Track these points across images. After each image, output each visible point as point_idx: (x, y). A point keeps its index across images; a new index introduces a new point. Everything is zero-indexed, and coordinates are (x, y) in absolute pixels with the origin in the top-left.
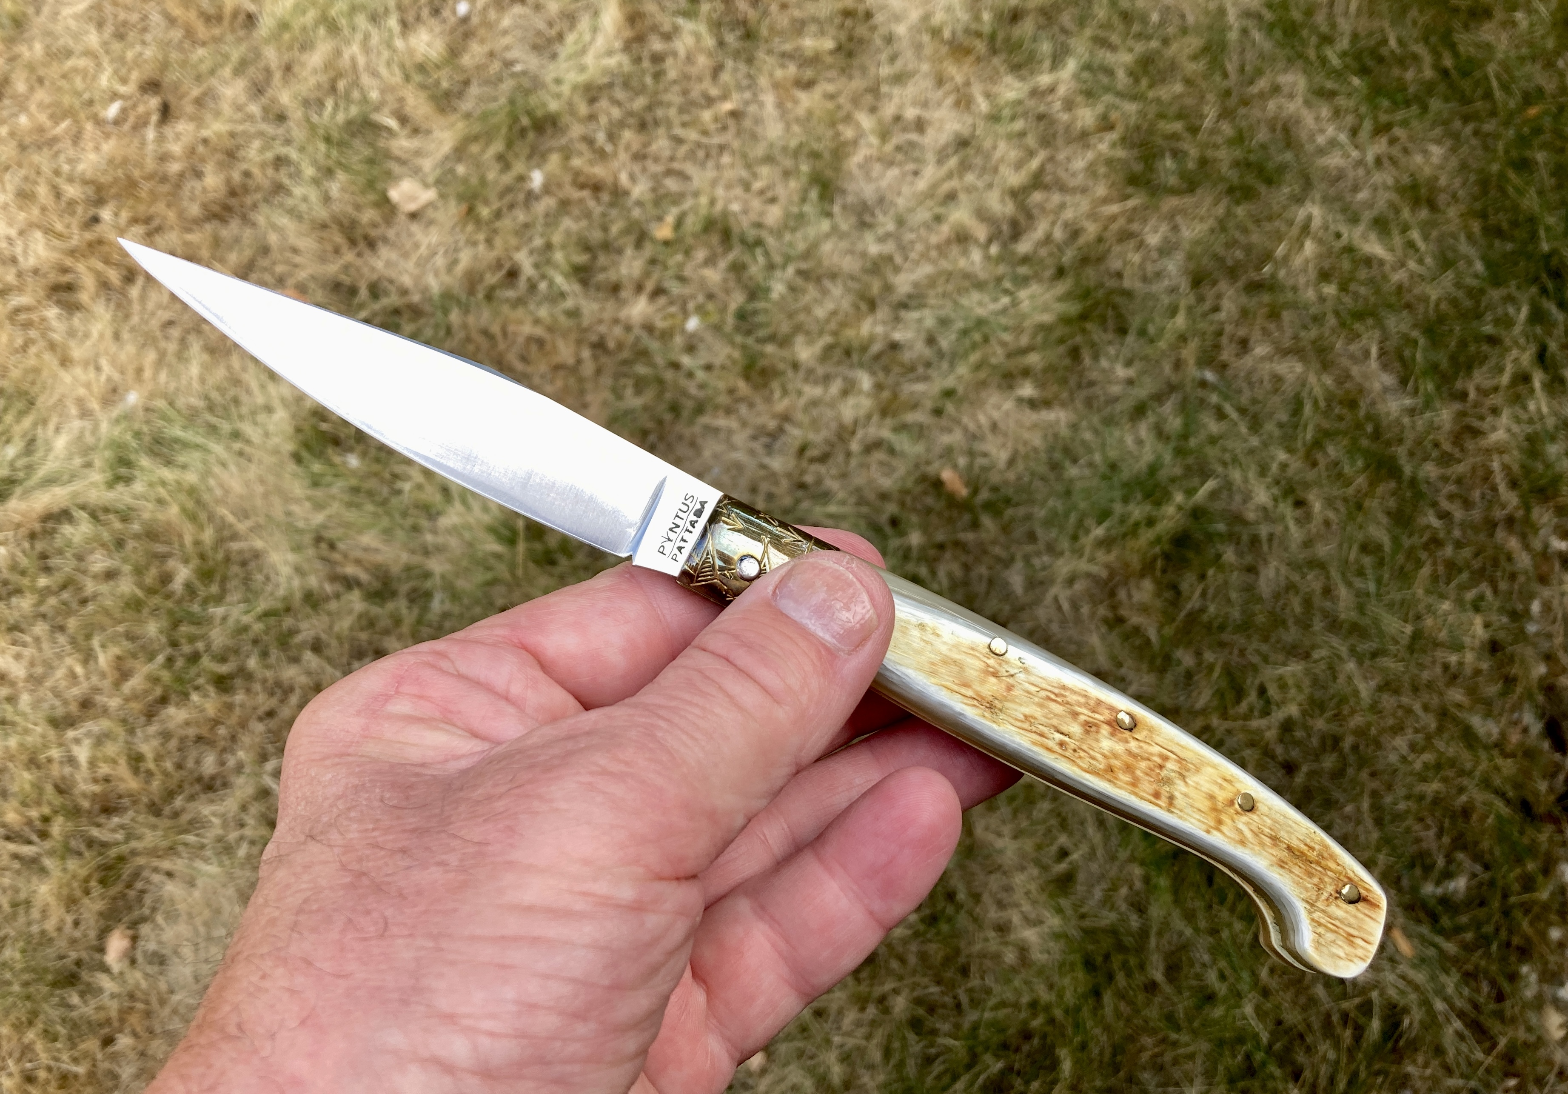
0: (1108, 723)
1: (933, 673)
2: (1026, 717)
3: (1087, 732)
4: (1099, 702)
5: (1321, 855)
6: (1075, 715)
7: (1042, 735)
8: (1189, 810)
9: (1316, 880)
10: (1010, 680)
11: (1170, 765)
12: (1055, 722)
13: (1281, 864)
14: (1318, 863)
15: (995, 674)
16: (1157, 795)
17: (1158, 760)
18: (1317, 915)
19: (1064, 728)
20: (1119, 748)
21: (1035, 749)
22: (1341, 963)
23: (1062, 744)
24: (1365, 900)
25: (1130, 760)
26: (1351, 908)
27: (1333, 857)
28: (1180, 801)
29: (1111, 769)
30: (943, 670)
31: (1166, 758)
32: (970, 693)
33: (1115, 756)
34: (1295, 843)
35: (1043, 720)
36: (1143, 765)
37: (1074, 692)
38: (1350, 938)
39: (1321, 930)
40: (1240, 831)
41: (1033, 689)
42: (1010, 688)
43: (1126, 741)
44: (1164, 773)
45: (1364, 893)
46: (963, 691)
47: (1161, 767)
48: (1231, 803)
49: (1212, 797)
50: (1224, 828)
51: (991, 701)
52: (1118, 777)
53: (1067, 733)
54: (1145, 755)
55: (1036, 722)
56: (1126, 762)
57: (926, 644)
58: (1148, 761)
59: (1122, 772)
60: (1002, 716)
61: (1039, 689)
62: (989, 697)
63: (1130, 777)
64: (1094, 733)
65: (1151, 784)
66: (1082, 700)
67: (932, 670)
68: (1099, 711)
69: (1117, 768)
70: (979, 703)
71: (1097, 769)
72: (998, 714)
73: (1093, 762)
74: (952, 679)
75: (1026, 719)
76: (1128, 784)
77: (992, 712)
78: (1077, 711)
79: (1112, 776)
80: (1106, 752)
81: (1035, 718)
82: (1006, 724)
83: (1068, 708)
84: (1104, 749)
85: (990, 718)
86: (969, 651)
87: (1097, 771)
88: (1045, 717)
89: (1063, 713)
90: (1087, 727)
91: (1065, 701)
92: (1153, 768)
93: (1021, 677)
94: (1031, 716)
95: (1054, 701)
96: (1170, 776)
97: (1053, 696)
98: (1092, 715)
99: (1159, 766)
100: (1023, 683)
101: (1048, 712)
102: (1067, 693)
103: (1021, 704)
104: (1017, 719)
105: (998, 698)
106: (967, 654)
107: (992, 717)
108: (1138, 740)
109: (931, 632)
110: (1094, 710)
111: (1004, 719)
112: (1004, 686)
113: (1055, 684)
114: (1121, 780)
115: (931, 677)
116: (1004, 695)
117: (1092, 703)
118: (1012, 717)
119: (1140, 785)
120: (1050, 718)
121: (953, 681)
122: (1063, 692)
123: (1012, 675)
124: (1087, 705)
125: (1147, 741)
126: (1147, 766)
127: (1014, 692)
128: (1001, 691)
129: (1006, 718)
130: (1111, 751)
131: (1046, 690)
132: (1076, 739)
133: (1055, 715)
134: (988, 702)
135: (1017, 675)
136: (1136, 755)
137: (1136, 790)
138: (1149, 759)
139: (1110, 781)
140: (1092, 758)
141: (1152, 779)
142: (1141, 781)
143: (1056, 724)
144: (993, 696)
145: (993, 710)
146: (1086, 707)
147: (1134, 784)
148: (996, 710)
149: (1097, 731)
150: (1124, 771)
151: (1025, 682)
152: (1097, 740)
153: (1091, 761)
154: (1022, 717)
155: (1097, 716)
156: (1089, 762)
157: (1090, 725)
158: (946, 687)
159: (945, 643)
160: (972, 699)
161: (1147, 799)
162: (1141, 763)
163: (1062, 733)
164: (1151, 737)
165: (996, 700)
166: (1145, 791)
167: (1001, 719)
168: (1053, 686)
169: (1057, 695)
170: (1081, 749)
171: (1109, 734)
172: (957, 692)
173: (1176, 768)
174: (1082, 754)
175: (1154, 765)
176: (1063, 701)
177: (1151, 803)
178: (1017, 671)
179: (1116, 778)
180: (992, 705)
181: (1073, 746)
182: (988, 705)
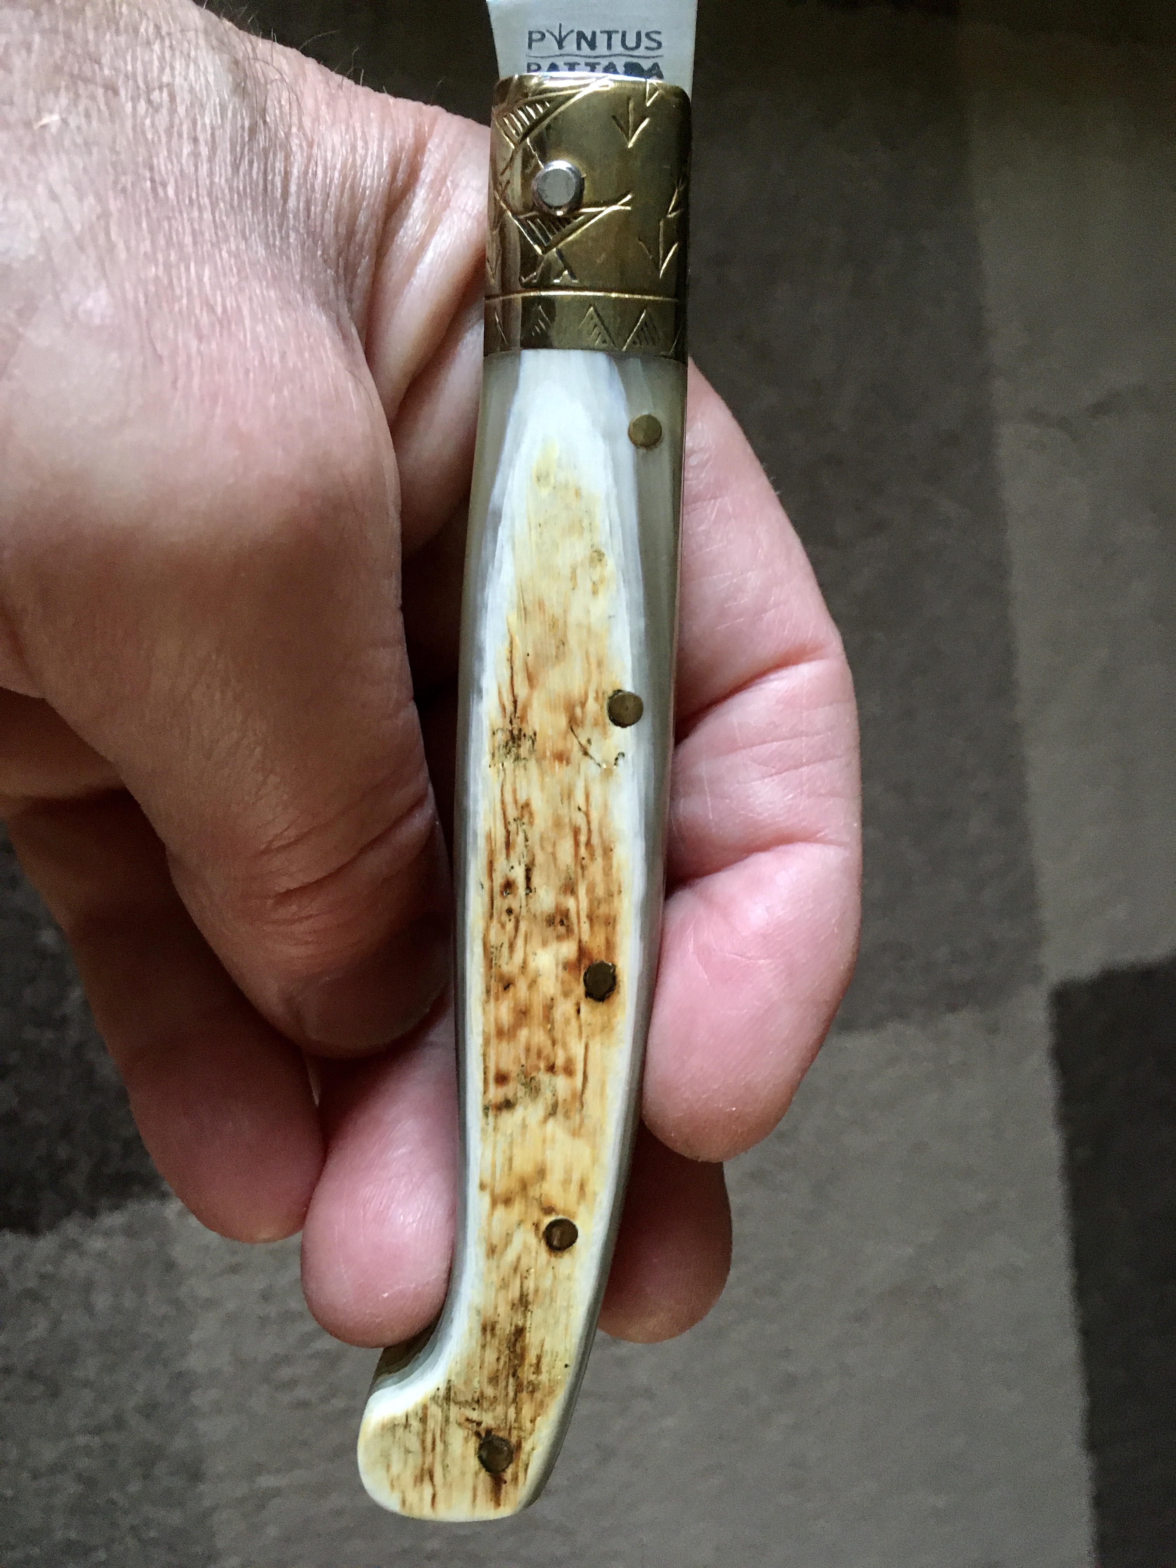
0: (582, 951)
1: (525, 613)
2: (527, 805)
3: (550, 921)
4: (610, 922)
5: (534, 1388)
6: (570, 888)
7: (508, 845)
8: (502, 1145)
9: (489, 1391)
10: (576, 753)
11: (561, 1083)
12: (540, 858)
13: (488, 1328)
14: (519, 1388)
15: (573, 723)
16: (502, 1079)
17: (560, 1061)
18: (435, 1412)
19: (536, 880)
20: (549, 986)
21: (481, 842)
22: (381, 1473)
23: (509, 886)
24: (497, 1482)
25: (537, 1011)
26: (473, 1463)
27: (541, 1406)
28: (510, 1120)
29: (507, 984)
30: (537, 628)
31: (569, 1071)
32: (522, 691)
33: (533, 984)
34: (532, 1338)
35: (534, 837)
36: (539, 1037)
37: (607, 873)
38: (426, 1474)
39: (415, 1424)
40: (508, 1238)
41: (580, 800)
42: (561, 757)
43: (566, 994)
44: (543, 1077)
45: (508, 1475)
46: (520, 679)
47: (551, 1069)
48: (549, 1210)
49: (541, 1173)
50: (500, 1210)
51: (525, 735)
52: (500, 1002)
53: (533, 887)
54: (558, 1035)
55: (524, 827)
56: (531, 1005)
57: (570, 575)
58: (549, 1043)
59: (512, 1005)
60: (509, 763)
61: (583, 808)
62: (530, 729)
63: (509, 1022)
64: (555, 934)
65: (514, 1063)
66: (600, 891)
67: (530, 608)
68: (596, 928)
69: (515, 994)
70: (511, 714)
71: (497, 962)
72: (508, 756)
73: (505, 950)
74: (530, 651)
75: (522, 807)
76: (496, 1023)
77: (507, 744)
78: (577, 889)
79: (498, 990)
80: (532, 965)
81: (531, 823)
82: (498, 776)
83: (576, 872)
84: (534, 960)
85: (496, 745)
86: (593, 661)
87: (494, 962)
88: (542, 839)
89: (563, 867)
90: (558, 919)
91: (584, 862)
92: (542, 1056)
93: (590, 769)
94: (531, 815)
95: (577, 844)
96: (542, 1090)
97: (583, 838)
98: (584, 918)
99: (551, 1064)
100: (582, 777)
101: (553, 840)
102: (599, 860)
103: (542, 787)
104: (514, 791)
105: (535, 743)
106: (588, 658)
107: (499, 748)
108: (578, 1011)
109: (596, 578)
110: (594, 918)
111: (504, 770)
112: (560, 746)
113: (606, 835)
114: (497, 1008)
115: (515, 609)
116: (545, 752)
117: (603, 910)
118: (514, 782)
119: (504, 1044)
120: (542, 848)
121: (528, 655)
122: (599, 852)
123: (586, 753)
124: (596, 903)
125: (583, 1029)
126: (542, 1045)
127: (559, 768)
128: (549, 745)
129: (507, 772)
130: (538, 975)
131: (589, 823)
132: (529, 906)
133: (554, 855)
134: (520, 730)
135: (591, 762)
136: (551, 1020)
137: (494, 1041)
138: (554, 1043)
139: (488, 992)
140: (512, 946)
141: (523, 1062)
142: (512, 1044)
143: (537, 862)
144: (535, 734)
145: (510, 743)
146: (591, 902)
147: (500, 1033)
148: (513, 749)
149: (559, 938)
150: (514, 1008)
151: (586, 780)
152: (545, 943)
153: (504, 946)
154: (522, 799)
155: (585, 926)
156: (502, 944)
157: (565, 921)
158: (511, 643)
159: (588, 612)
160: (512, 699)
161: (488, 1064)
162: (542, 1032)
163: (528, 879)
164: (593, 1035)
165: (531, 741)
166: (498, 1055)
167: (503, 765)
168: (601, 832)
169: (588, 844)
170: (517, 922)
171: (565, 961)
172: (512, 668)
173: (561, 1096)
174: (510, 926)
175: (548, 1055)
176: (583, 858)
177: (485, 1073)
178: (598, 758)
179: (497, 999)
180: (520, 739)
181: (515, 906)
182: (516, 732)
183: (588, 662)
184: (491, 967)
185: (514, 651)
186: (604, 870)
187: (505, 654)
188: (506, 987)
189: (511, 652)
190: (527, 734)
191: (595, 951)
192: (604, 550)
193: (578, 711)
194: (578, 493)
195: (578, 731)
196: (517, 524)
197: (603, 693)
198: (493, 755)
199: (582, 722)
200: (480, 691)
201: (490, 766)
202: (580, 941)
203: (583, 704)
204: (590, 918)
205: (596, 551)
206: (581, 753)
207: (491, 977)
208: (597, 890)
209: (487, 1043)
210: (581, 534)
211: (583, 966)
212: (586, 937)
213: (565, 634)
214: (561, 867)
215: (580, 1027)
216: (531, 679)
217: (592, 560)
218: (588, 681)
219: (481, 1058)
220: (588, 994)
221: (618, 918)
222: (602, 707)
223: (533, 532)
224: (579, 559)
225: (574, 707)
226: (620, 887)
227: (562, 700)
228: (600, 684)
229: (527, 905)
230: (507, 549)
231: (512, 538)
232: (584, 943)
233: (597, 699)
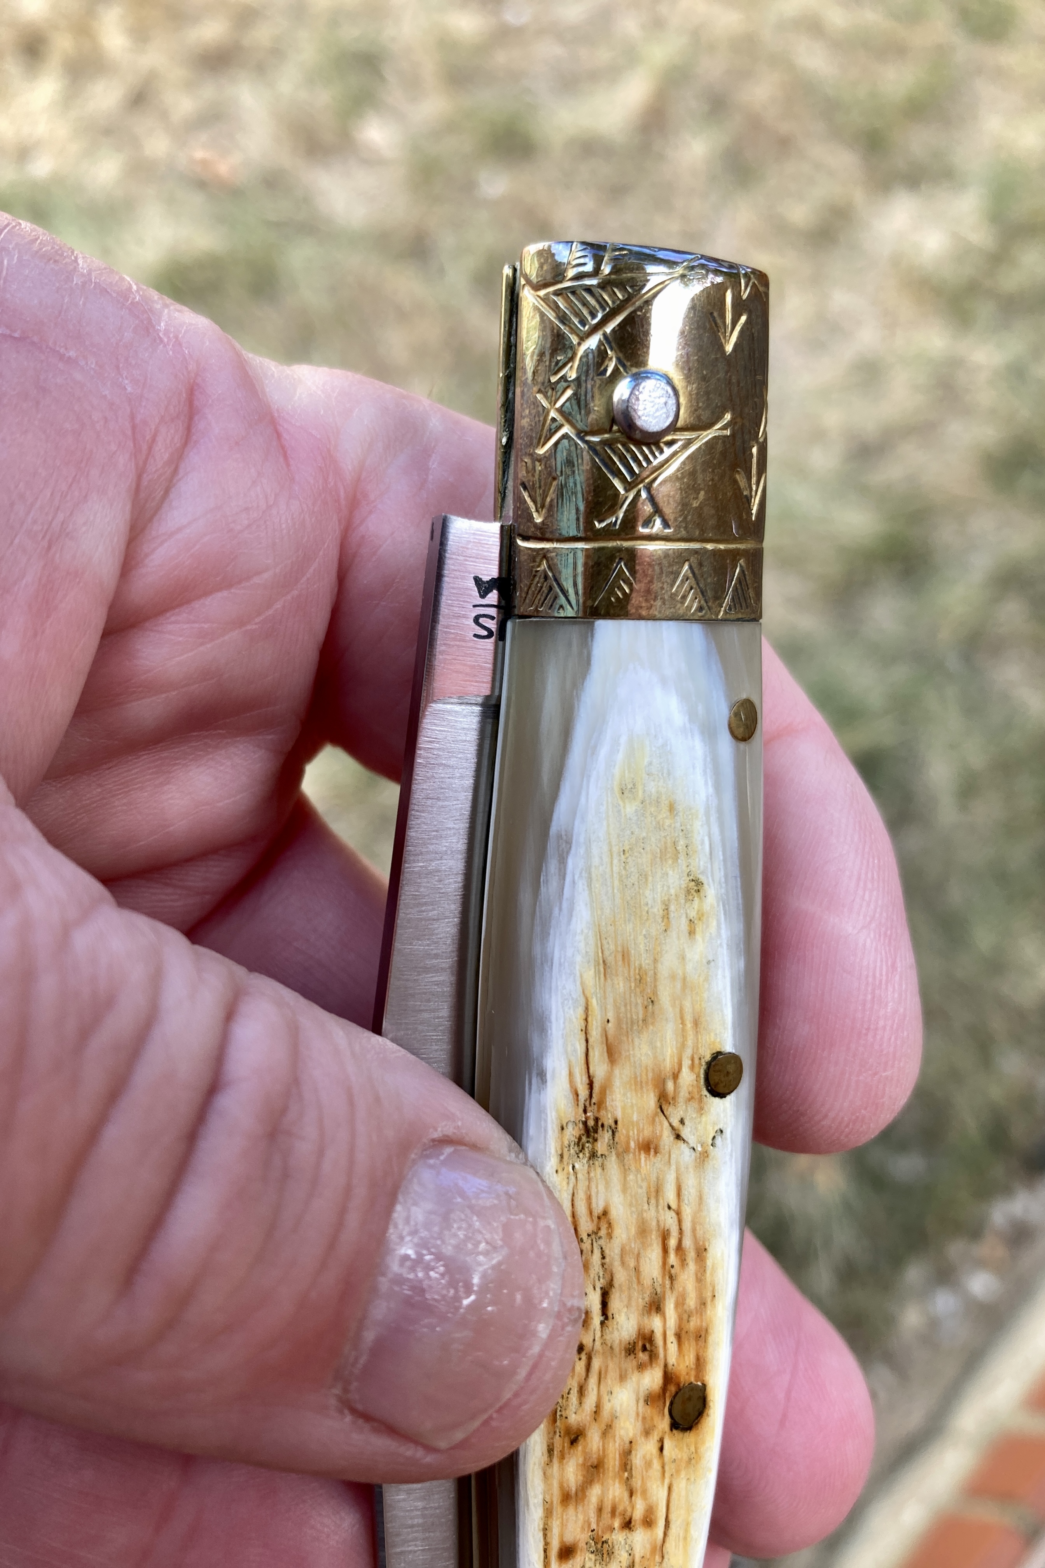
0: (668, 1377)
1: (605, 968)
2: (605, 1215)
3: (630, 1350)
4: (701, 1336)
6: (655, 1306)
11: (640, 1539)
12: (621, 1276)
15: (664, 1101)
16: (567, 1552)
17: (638, 1514)
19: (616, 1303)
20: (628, 1427)
25: (613, 1462)
29: (575, 1437)
30: (621, 986)
32: (600, 1069)
33: (607, 1430)
35: (614, 1250)
36: (615, 1491)
37: (700, 1278)
41: (670, 1195)
42: (649, 1147)
43: (647, 1433)
44: (618, 1537)
46: (598, 1055)
47: (628, 1525)
51: (603, 1126)
52: (565, 1461)
53: (610, 1316)
54: (637, 1483)
55: (602, 1242)
56: (605, 1455)
57: (661, 912)
58: (626, 1495)
59: (581, 1461)
60: (581, 1165)
61: (674, 1206)
62: (610, 1116)
63: (576, 1481)
64: (635, 1363)
65: (583, 1529)
66: (692, 1302)
67: (610, 959)
68: (686, 1345)
69: (585, 1447)
70: (586, 1101)
71: (563, 1413)
72: (581, 1155)
73: (574, 1397)
74: (611, 1015)
75: (599, 1218)
76: (561, 1487)
77: (580, 1139)
78: (664, 1305)
79: (563, 1447)
80: (607, 1408)
81: (610, 1236)
82: (568, 1183)
83: (663, 1285)
84: (609, 1401)
85: (566, 1143)
86: (689, 1019)
87: (559, 1413)
88: (623, 1253)
89: (647, 1282)
90: (640, 1344)
91: (673, 1271)
92: (617, 1513)
93: (684, 1155)
94: (610, 1225)
95: (665, 1250)
96: (616, 1552)
97: (673, 1243)
98: (671, 1338)
99: (628, 1519)
100: (673, 1167)
101: (636, 1252)
102: (692, 1266)
103: (625, 1189)
104: (589, 1198)
105: (617, 1134)
106: (682, 1018)
107: (569, 1146)
108: (661, 1449)
109: (693, 914)
110: (683, 1334)
111: (576, 1173)
112: (647, 1133)
113: (699, 1233)
114: (562, 1469)
115: (592, 963)
116: (628, 1143)
117: (694, 1324)
118: (589, 1187)
119: (571, 1510)
120: (623, 1263)
121: (608, 1021)
122: (691, 1255)
123: (678, 1137)
124: (685, 1317)
125: (667, 1468)
126: (617, 1499)
127: (645, 1161)
128: (634, 1133)
129: (579, 1176)
130: (614, 1417)
131: (680, 1222)
132: (605, 1337)
133: (637, 1270)
134: (597, 1120)
135: (683, 1146)
136: (628, 1467)
137: (558, 1509)
138: (631, 1494)
139: (550, 1450)
140: (582, 1391)
141: (594, 1526)
142: (580, 1508)
143: (616, 1283)
144: (616, 1122)
145: (584, 1139)
146: (680, 1318)
147: (566, 1498)
148: (587, 1145)
149: (641, 1367)
150: (584, 1465)
151: (678, 1170)
152: (622, 1377)
153: (572, 1392)
154: (598, 1209)
155: (673, 1347)
156: (570, 1389)
157: (648, 1346)
158: (587, 1009)
159: (683, 958)
160: (587, 1081)
161: (548, 1540)
162: (617, 1485)
163: (604, 1305)
164: (678, 1471)
165: (610, 1132)
166: (563, 1525)
167: (573, 1167)
168: (694, 1230)
169: (679, 1248)
170: (589, 1359)
171: (647, 1392)
172: (587, 1041)
173: (638, 1552)
174: (580, 1366)
175: (625, 1511)
176: (672, 1266)
177: (545, 1551)
178: (692, 1140)
179: (562, 1457)
180: (596, 1131)
181: (587, 1341)
182: (591, 1123)
183: (683, 1023)
184: (555, 1421)
185: (589, 1019)
186: (696, 1275)
187: (579, 1024)
188: (574, 1442)
189: (586, 1020)
190: (606, 1124)
191: (684, 1373)
192: (702, 878)
193: (670, 1086)
194: (672, 808)
195: (669, 1110)
196: (595, 851)
197: (700, 1059)
198: (562, 1156)
199: (674, 1098)
200: (542, 1075)
201: (557, 1171)
202: (666, 1366)
203: (676, 1076)
204: (678, 1336)
205: (693, 880)
206: (672, 1138)
207: (555, 1432)
208: (688, 1301)
209: (548, 1513)
210: (676, 858)
211: (667, 1395)
212: (672, 1360)
213: (655, 993)
214: (645, 1282)
215: (663, 1467)
216: (612, 1053)
217: (688, 892)
218: (683, 1046)
219: (541, 1534)
220: (675, 1426)
221: (710, 1331)
222: (698, 1076)
223: (615, 861)
224: (672, 891)
225: (664, 1082)
226: (713, 1291)
227: (650, 1075)
228: (696, 1047)
229: (602, 1336)
230: (581, 885)
231: (588, 869)
232: (670, 1367)
233: (692, 1067)
